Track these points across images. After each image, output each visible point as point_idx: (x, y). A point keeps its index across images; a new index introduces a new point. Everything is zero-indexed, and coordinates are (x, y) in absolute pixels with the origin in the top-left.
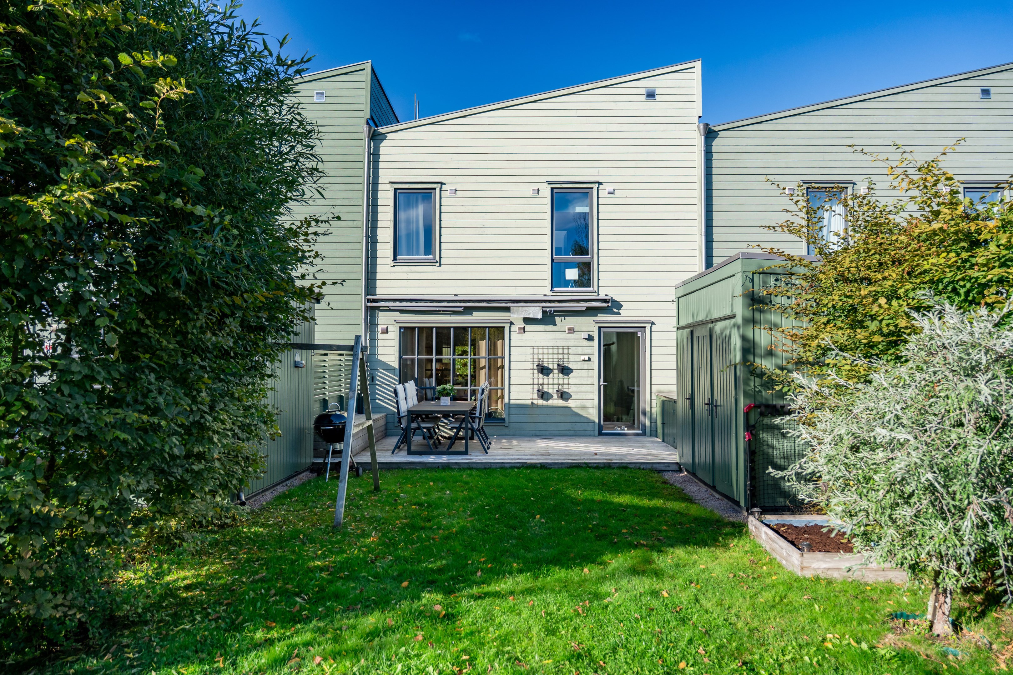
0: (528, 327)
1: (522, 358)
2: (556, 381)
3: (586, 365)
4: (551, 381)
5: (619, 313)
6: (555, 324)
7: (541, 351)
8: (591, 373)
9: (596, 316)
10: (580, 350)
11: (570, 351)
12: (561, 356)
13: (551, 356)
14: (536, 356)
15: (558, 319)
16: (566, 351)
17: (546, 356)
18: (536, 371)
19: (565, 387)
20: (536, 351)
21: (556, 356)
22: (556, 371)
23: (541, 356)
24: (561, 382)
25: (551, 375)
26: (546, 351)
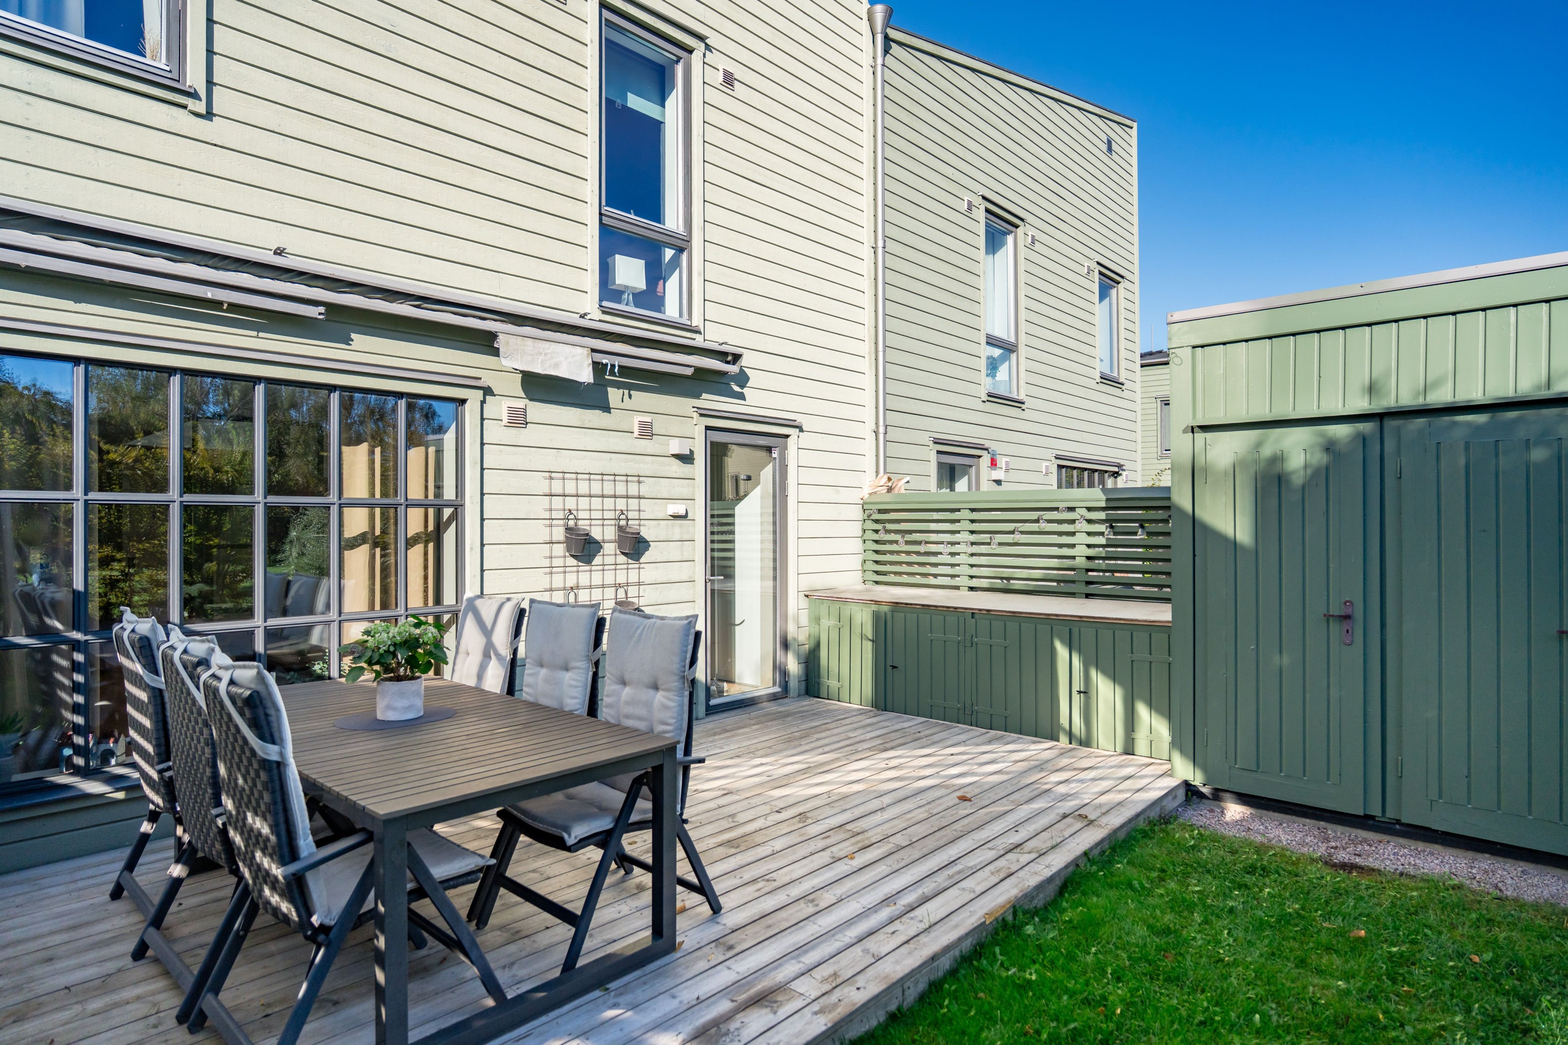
0: (538, 411)
1: (520, 507)
2: (609, 578)
3: (677, 529)
4: (597, 578)
5: (742, 397)
6: (606, 408)
7: (570, 488)
8: (687, 551)
9: (698, 396)
10: (664, 488)
11: (645, 490)
12: (621, 504)
13: (596, 503)
14: (557, 502)
15: (614, 395)
16: (633, 490)
17: (584, 502)
18: (560, 549)
19: (633, 591)
20: (557, 487)
21: (609, 503)
22: (609, 548)
23: (571, 503)
24: (621, 578)
25: (598, 560)
26: (583, 488)
